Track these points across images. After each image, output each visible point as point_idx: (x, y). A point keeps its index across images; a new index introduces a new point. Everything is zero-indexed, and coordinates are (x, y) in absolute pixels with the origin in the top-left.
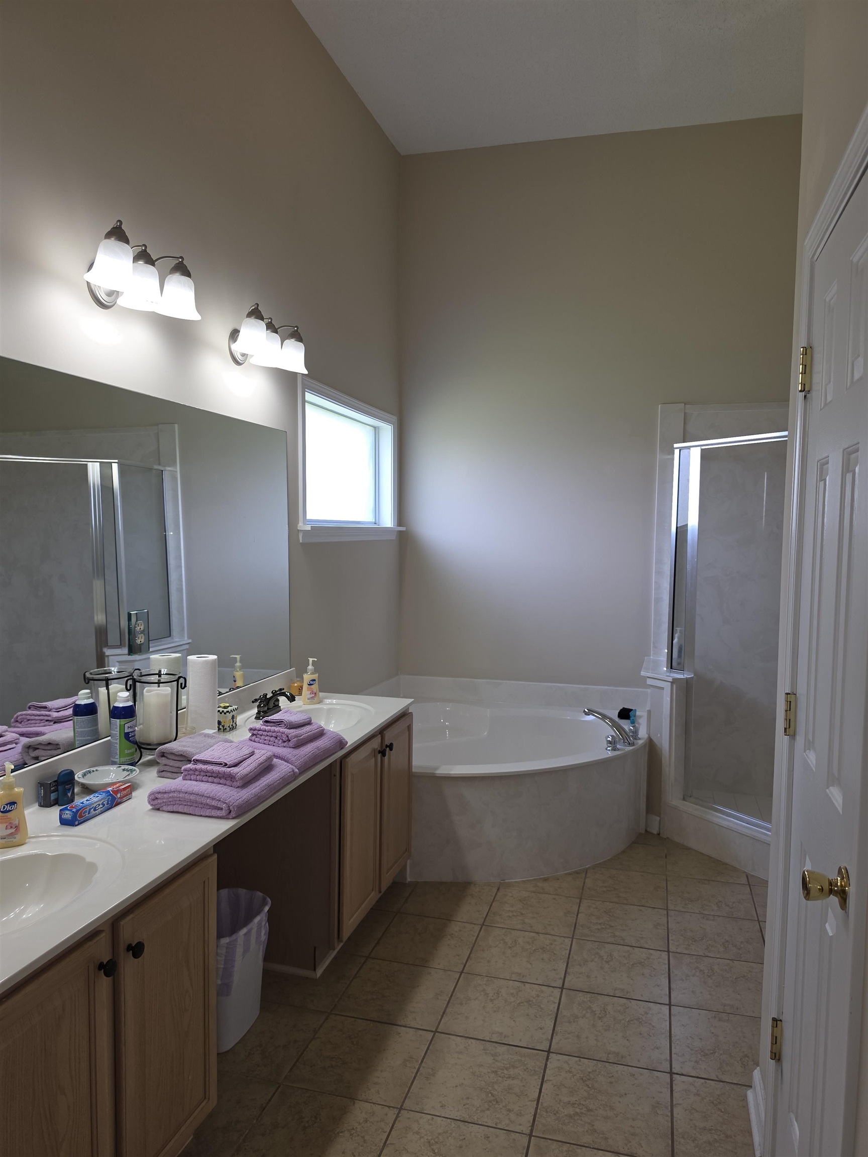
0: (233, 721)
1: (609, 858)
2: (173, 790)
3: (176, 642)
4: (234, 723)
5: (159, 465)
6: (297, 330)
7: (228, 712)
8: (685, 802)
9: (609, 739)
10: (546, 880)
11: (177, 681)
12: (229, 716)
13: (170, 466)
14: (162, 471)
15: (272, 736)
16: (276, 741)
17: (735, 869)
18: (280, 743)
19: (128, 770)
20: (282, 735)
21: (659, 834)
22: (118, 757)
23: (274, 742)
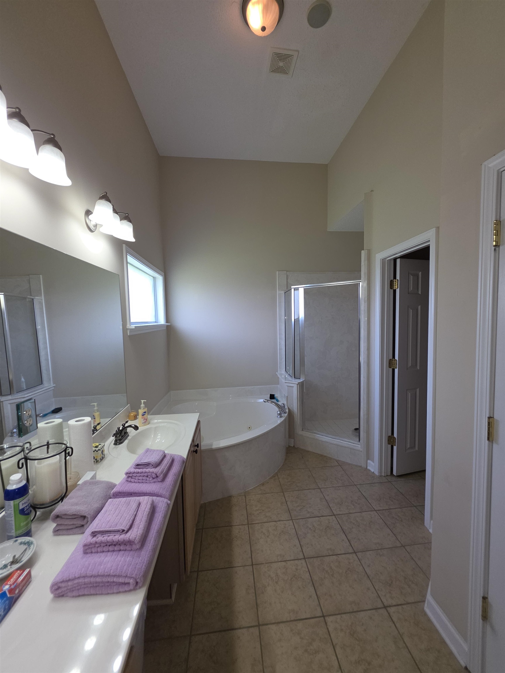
0: (102, 454)
1: (282, 464)
2: (77, 576)
3: (46, 387)
4: (103, 455)
5: (31, 296)
6: (128, 216)
7: (99, 450)
8: (303, 432)
9: (278, 413)
10: (263, 484)
11: (65, 450)
12: (100, 452)
13: (38, 297)
14: (33, 299)
15: (144, 476)
16: (148, 479)
17: (331, 459)
18: (151, 480)
19: (24, 543)
20: (152, 474)
21: (294, 446)
22: (14, 531)
23: (146, 480)
